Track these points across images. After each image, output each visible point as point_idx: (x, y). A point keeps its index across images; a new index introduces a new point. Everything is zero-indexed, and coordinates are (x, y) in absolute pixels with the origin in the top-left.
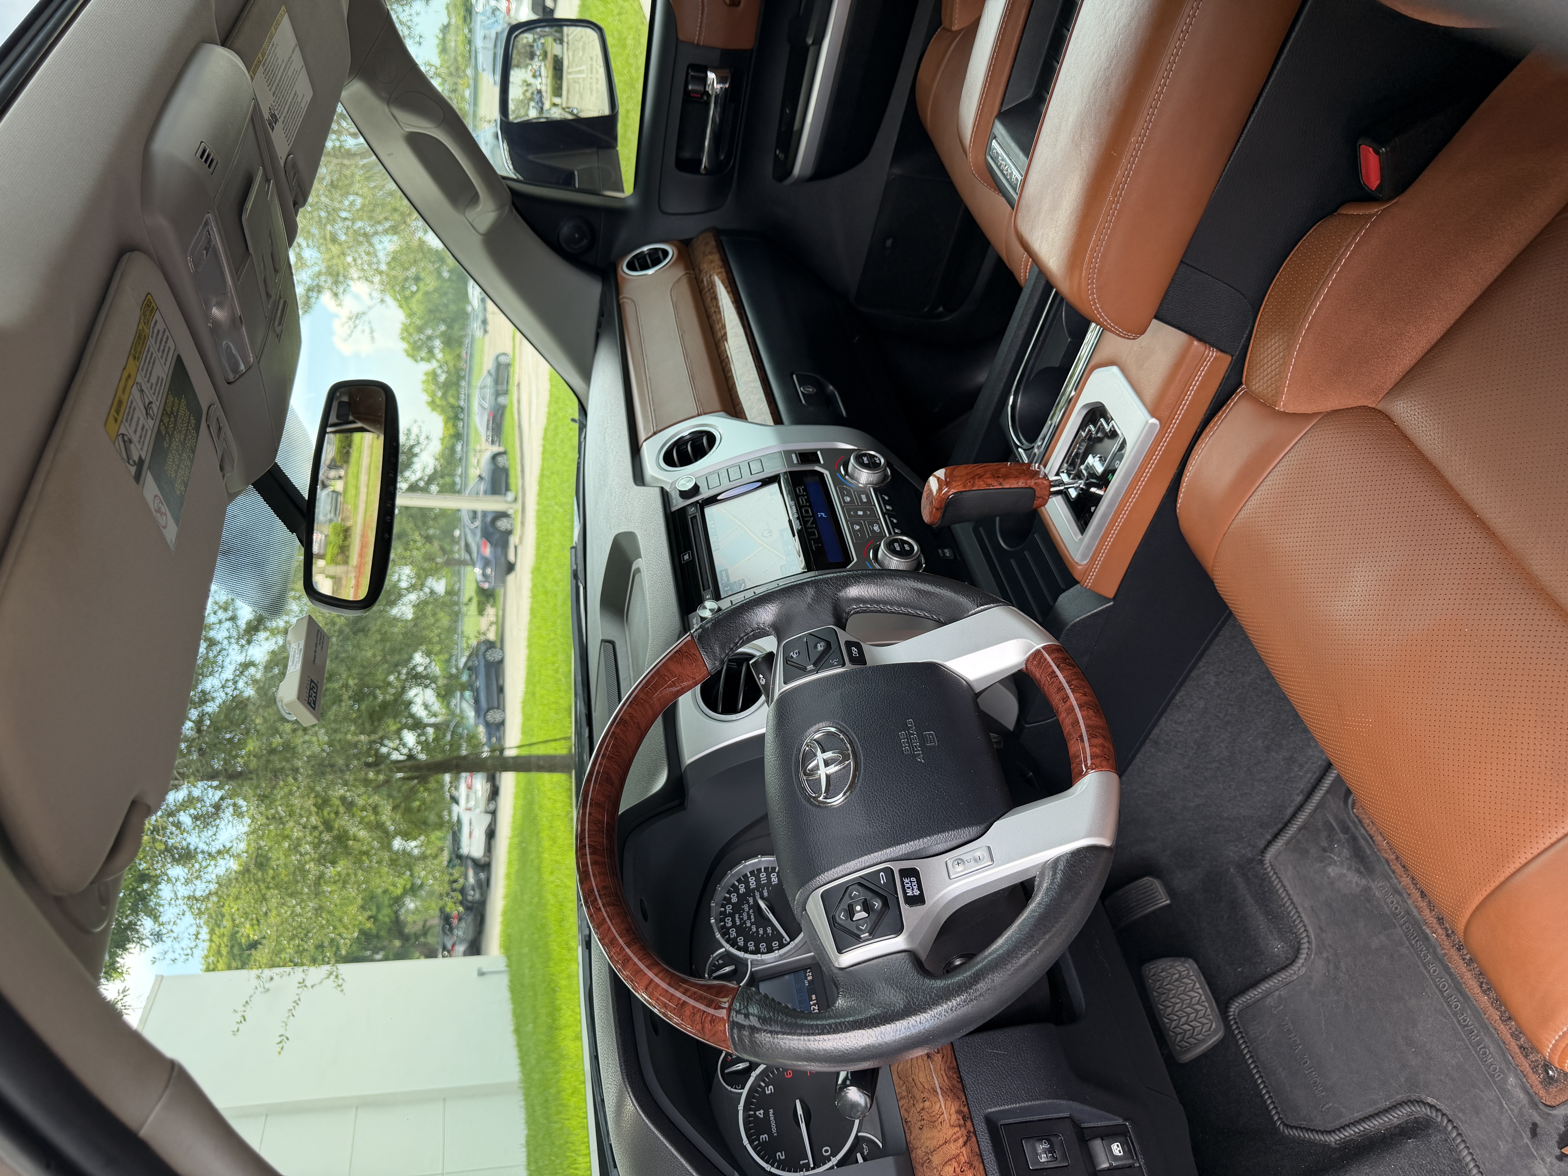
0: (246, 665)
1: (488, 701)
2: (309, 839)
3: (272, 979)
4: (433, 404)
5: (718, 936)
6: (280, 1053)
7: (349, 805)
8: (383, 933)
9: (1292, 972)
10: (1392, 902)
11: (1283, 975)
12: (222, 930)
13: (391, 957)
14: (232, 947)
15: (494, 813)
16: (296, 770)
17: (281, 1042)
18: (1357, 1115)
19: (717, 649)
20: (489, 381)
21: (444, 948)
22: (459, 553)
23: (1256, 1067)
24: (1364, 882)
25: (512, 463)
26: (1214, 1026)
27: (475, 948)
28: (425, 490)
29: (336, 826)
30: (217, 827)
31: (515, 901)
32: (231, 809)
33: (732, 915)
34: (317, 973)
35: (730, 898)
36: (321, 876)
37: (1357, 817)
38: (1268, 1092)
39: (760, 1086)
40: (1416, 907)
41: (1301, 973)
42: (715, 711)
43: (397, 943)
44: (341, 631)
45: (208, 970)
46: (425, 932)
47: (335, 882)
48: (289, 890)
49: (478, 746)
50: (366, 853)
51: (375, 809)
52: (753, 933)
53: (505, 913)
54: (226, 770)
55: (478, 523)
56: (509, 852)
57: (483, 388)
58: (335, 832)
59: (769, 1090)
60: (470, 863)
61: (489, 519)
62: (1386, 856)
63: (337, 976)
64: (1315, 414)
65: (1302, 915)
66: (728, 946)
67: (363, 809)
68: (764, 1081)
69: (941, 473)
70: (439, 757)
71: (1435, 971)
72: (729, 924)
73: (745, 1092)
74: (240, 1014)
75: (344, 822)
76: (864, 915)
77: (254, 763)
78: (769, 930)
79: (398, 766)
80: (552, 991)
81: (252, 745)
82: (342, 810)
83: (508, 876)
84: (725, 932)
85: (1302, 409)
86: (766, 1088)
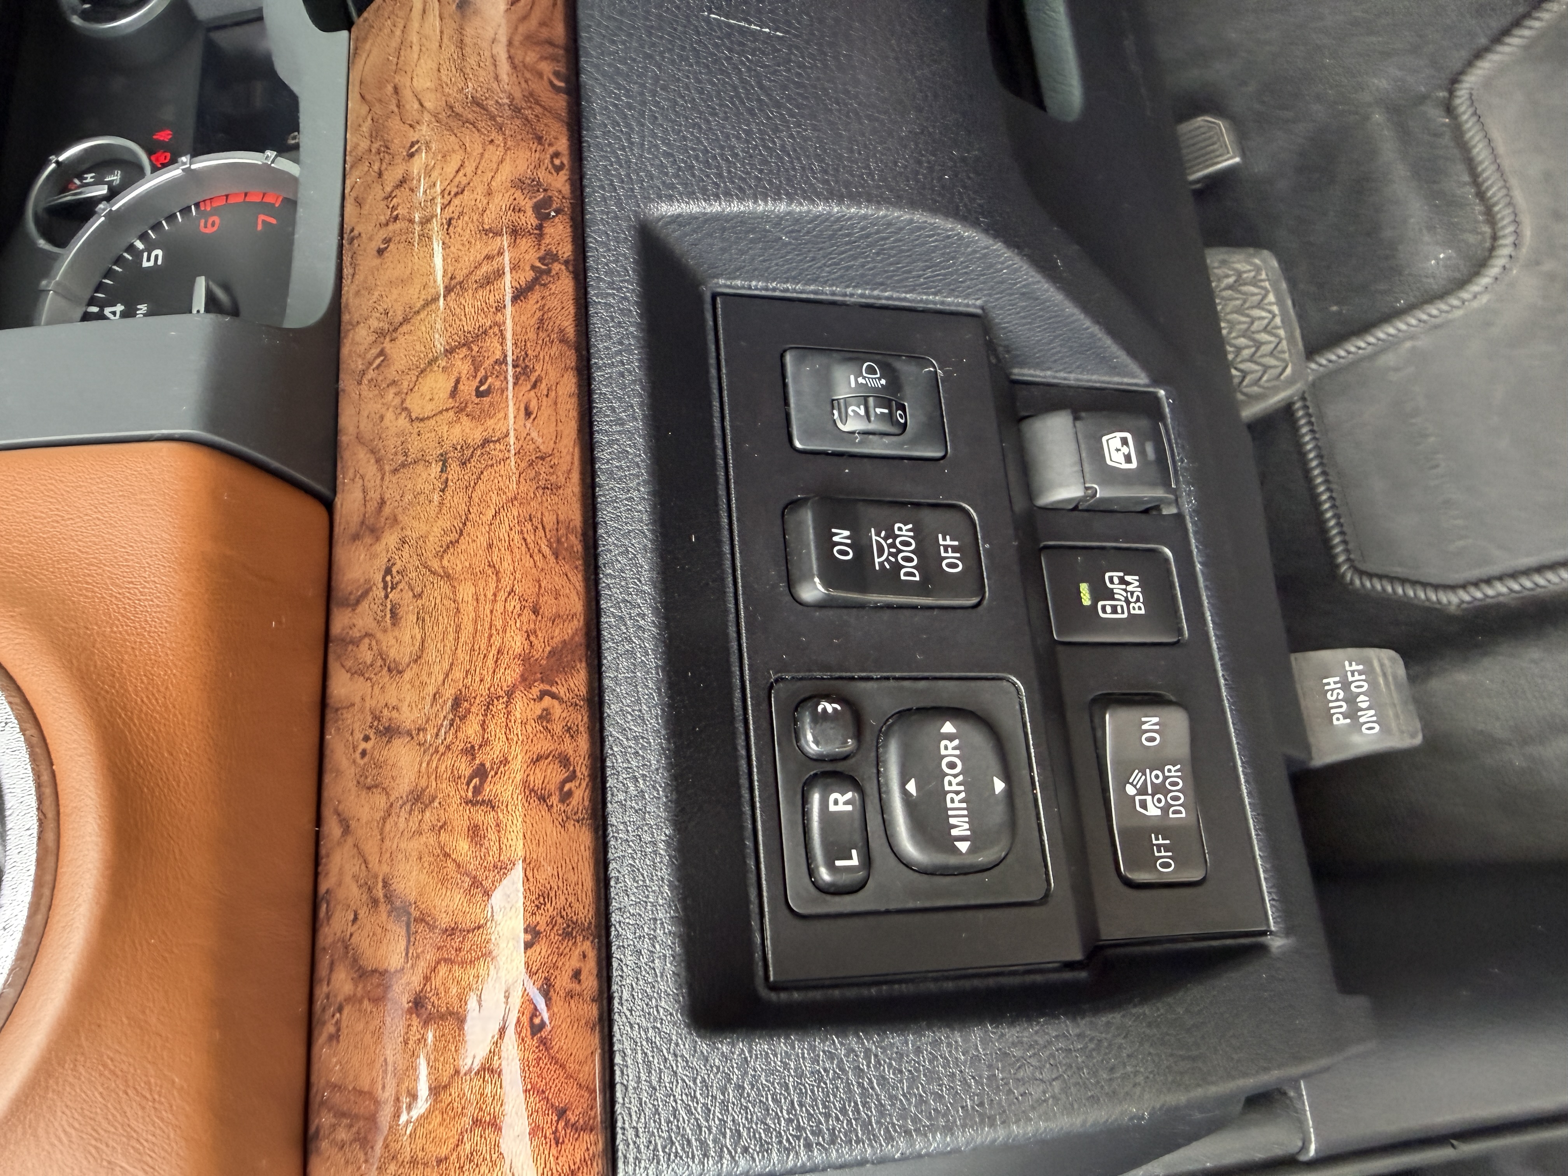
9: (1455, 303)
11: (1434, 310)
41: (1477, 304)
59: (153, 259)
65: (1516, 192)
86: (145, 254)
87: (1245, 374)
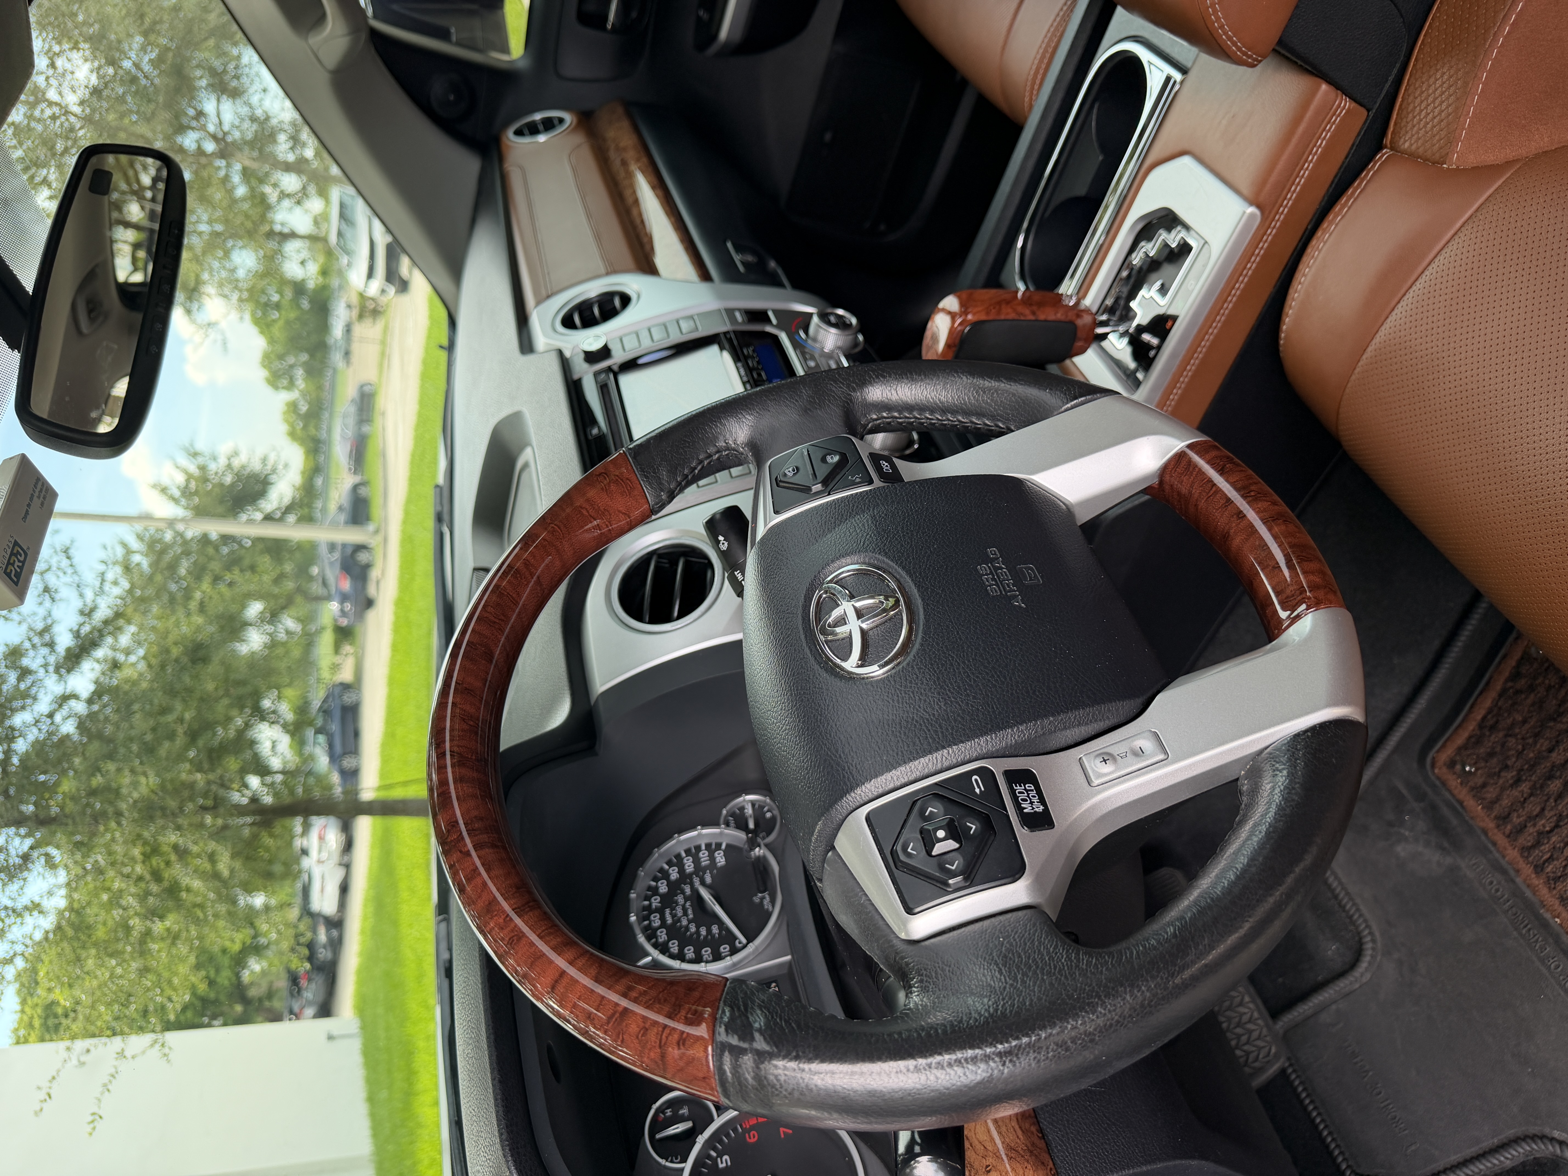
0: (64, 699)
1: (344, 744)
2: (133, 890)
3: (88, 1051)
4: (292, 435)
5: (641, 939)
6: (91, 1134)
7: (182, 853)
8: (222, 998)
9: (1352, 979)
10: (1491, 883)
11: (1342, 984)
12: (35, 999)
13: (229, 1022)
14: (46, 1018)
15: (347, 866)
16: (119, 814)
17: (93, 1122)
18: (1454, 1158)
19: (664, 474)
20: (352, 409)
21: (291, 1012)
22: (316, 588)
23: (1312, 1102)
24: (1449, 860)
25: (375, 495)
26: (1273, 1050)
27: (325, 1010)
28: (281, 519)
29: (166, 875)
30: (25, 880)
31: (370, 959)
32: (43, 860)
33: (661, 911)
34: (138, 1042)
35: (657, 888)
36: (147, 934)
37: (1438, 778)
38: (1330, 1133)
39: (709, 1157)
40: (1528, 886)
41: (1364, 980)
42: (640, 619)
43: (239, 1008)
44: (177, 661)
45: (18, 1043)
46: (270, 994)
47: (162, 939)
48: (108, 950)
49: (330, 787)
50: (201, 906)
51: (212, 858)
52: (692, 935)
53: (359, 972)
54: (36, 816)
55: (337, 555)
56: (365, 906)
57: (345, 416)
58: (166, 884)
59: (724, 1162)
60: (321, 920)
61: (349, 551)
62: (1481, 824)
63: (163, 1045)
64: (1509, 164)
65: (1362, 907)
66: (655, 954)
67: (198, 856)
68: (715, 1149)
69: (950, 302)
70: (287, 800)
71: (1557, 967)
72: (657, 923)
73: (688, 1166)
74: (44, 1091)
75: (177, 872)
76: (952, 844)
77: (70, 807)
78: (715, 929)
79: (240, 810)
80: (408, 1054)
81: (67, 786)
82: (173, 857)
83: (363, 932)
84: (651, 934)
85: (1491, 158)
86: (719, 1159)
87: (1239, 1037)
